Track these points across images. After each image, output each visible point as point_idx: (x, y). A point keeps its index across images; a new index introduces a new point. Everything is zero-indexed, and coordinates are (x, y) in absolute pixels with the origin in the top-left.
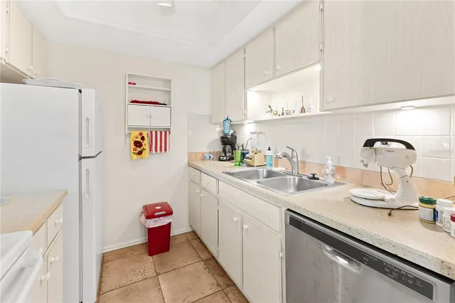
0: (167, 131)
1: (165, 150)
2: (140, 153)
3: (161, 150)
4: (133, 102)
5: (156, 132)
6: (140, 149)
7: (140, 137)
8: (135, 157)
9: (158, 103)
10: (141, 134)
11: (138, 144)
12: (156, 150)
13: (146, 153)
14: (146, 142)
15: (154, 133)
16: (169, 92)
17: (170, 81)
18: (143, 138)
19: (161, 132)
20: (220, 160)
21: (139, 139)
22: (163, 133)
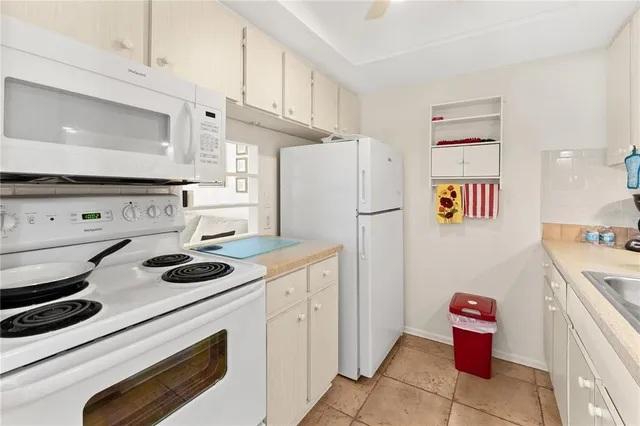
0: (494, 183)
1: (491, 214)
2: (450, 215)
3: (483, 214)
4: (440, 143)
5: (475, 186)
6: (449, 210)
7: (449, 193)
8: (442, 220)
9: (479, 140)
10: (451, 188)
11: (446, 203)
12: (475, 214)
13: (458, 216)
14: (458, 200)
15: (471, 187)
16: (498, 118)
17: (498, 100)
18: (454, 195)
19: (483, 187)
21: (448, 196)
22: (487, 187)
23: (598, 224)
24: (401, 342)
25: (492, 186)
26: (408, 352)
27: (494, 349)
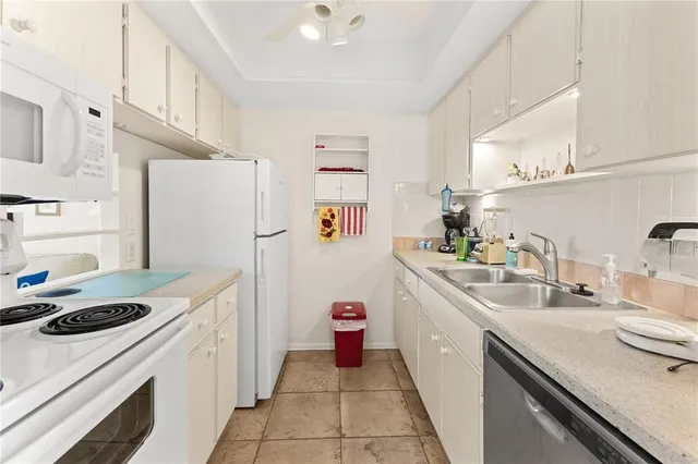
0: (363, 206)
1: (361, 232)
2: (329, 235)
3: (355, 232)
4: (322, 169)
5: (349, 208)
6: (328, 230)
7: (329, 215)
8: (323, 239)
9: (351, 170)
10: (330, 210)
11: (326, 223)
12: (349, 233)
13: (336, 235)
14: (336, 221)
15: (346, 209)
16: (366, 154)
17: (367, 138)
18: (333, 216)
19: (355, 209)
20: (440, 251)
21: (328, 218)
22: (358, 209)
23: (424, 236)
24: (288, 359)
25: (361, 209)
26: (294, 366)
27: (364, 343)
